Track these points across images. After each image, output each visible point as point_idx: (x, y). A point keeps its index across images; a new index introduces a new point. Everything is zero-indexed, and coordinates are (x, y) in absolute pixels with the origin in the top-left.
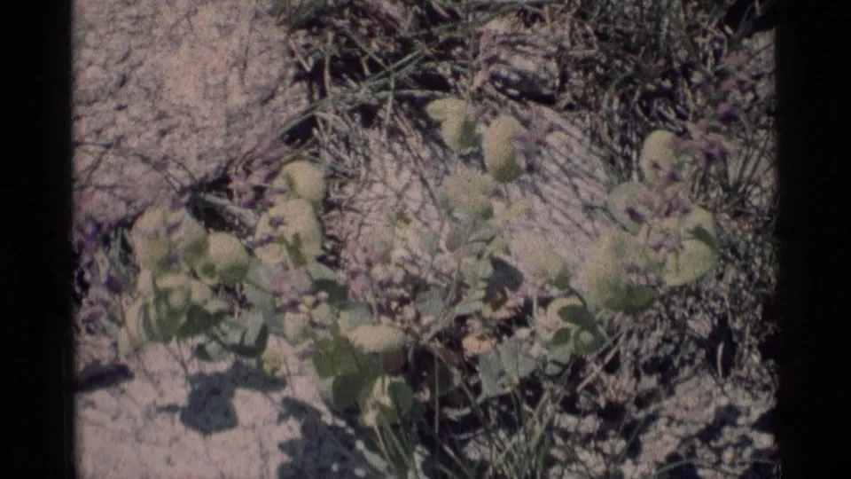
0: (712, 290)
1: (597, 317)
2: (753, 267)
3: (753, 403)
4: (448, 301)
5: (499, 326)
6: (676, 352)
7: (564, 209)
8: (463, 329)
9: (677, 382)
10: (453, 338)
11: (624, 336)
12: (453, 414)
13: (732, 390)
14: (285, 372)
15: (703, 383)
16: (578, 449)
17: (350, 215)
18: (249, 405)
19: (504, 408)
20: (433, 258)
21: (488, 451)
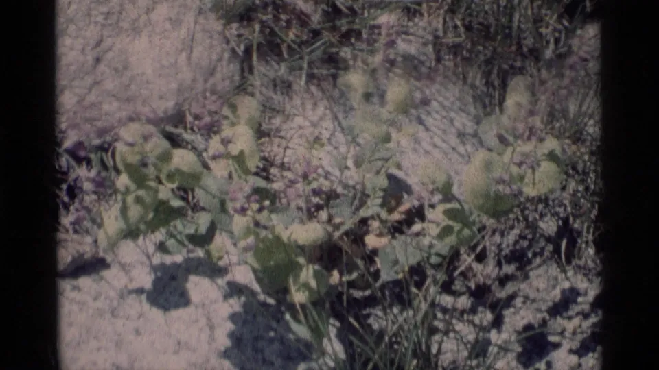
0: (557, 199)
1: (471, 219)
2: (589, 180)
3: (590, 286)
4: (353, 207)
5: (393, 226)
6: (530, 246)
7: (443, 136)
8: (365, 228)
9: (532, 269)
10: (357, 235)
11: (490, 233)
12: (358, 294)
13: (573, 275)
14: (228, 262)
15: (550, 271)
16: (454, 321)
17: (277, 140)
18: (199, 288)
19: (397, 290)
20: (342, 174)
21: (385, 323)
